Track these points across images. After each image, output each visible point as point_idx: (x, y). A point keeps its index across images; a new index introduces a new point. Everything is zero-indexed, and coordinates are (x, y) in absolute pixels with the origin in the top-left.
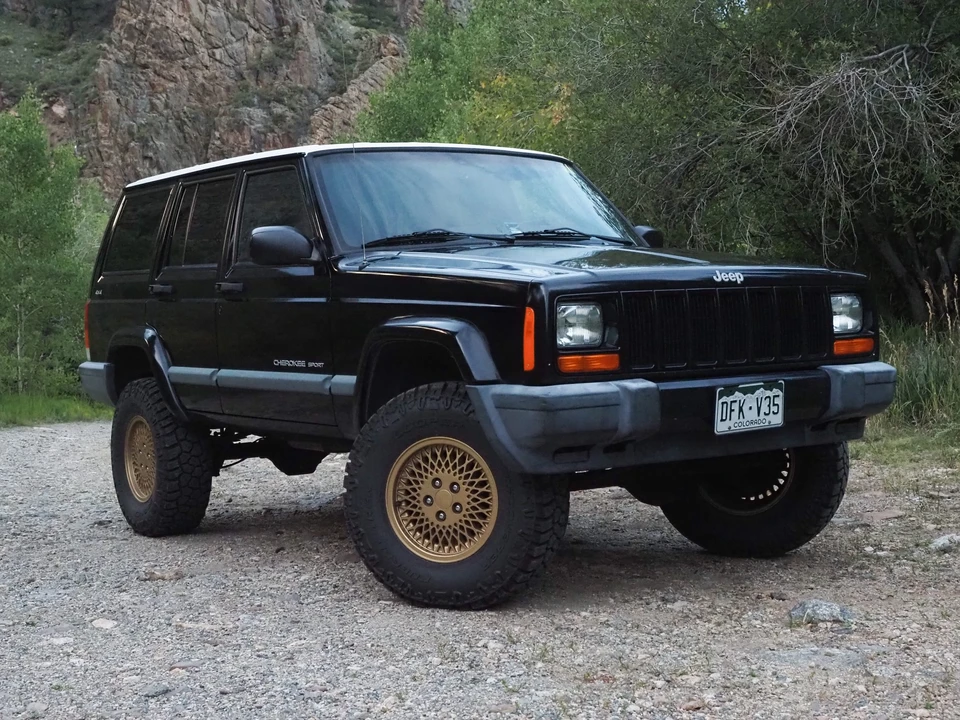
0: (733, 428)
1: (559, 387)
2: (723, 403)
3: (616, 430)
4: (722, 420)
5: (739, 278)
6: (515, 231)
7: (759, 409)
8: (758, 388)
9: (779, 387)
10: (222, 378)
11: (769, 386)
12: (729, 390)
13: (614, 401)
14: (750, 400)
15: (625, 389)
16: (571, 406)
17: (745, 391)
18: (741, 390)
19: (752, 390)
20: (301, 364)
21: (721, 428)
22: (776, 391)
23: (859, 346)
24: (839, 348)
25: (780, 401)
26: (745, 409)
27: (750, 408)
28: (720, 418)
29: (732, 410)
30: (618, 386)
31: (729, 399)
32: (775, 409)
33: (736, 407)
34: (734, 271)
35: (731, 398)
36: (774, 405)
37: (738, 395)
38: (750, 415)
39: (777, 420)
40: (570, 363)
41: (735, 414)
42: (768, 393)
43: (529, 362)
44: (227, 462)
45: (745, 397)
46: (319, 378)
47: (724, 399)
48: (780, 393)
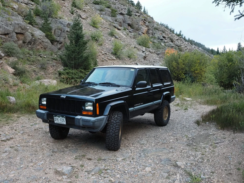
0: (57, 122)
5: (65, 97)
7: (61, 120)
8: (61, 117)
9: (64, 117)
14: (59, 118)
17: (58, 117)
18: (57, 116)
19: (60, 117)
21: (55, 122)
25: (65, 120)
27: (59, 120)
33: (57, 119)
37: (57, 117)
39: (65, 123)
41: (57, 120)
42: (62, 118)
47: (55, 117)
48: (64, 118)
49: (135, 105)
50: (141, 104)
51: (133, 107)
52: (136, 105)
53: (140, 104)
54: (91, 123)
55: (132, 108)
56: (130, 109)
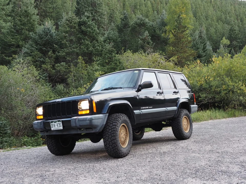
0: (54, 129)
7: (58, 126)
8: (57, 122)
9: (61, 121)
11: (59, 121)
12: (52, 122)
14: (56, 124)
17: (55, 122)
18: (54, 122)
19: (56, 122)
21: (52, 129)
22: (60, 122)
24: (80, 113)
25: (61, 124)
26: (55, 125)
32: (60, 126)
33: (53, 125)
35: (52, 124)
37: (53, 123)
38: (56, 127)
39: (62, 128)
41: (54, 126)
47: (51, 124)
48: (61, 123)
49: (141, 108)
50: (150, 107)
51: (139, 109)
52: (143, 108)
53: (148, 107)
54: (88, 121)
55: (138, 111)
56: (135, 111)
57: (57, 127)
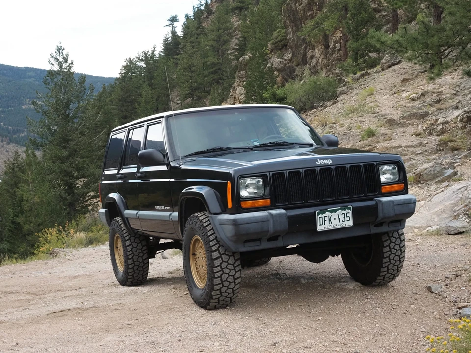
0: (326, 228)
1: (241, 215)
2: (320, 218)
3: (268, 231)
4: (320, 225)
5: (329, 162)
6: (256, 144)
7: (339, 219)
8: (338, 210)
9: (349, 209)
10: (140, 215)
11: (343, 209)
12: (323, 212)
13: (266, 219)
14: (334, 215)
15: (271, 214)
16: (246, 222)
17: (331, 212)
18: (329, 211)
19: (335, 211)
20: (163, 208)
21: (320, 228)
22: (347, 211)
23: (397, 187)
24: (385, 189)
25: (350, 215)
26: (332, 219)
27: (335, 219)
28: (319, 224)
29: (325, 220)
30: (268, 213)
31: (323, 216)
32: (348, 219)
33: (327, 219)
34: (327, 159)
35: (324, 215)
36: (347, 217)
37: (327, 214)
38: (335, 222)
39: (350, 223)
40: (247, 204)
41: (327, 222)
42: (344, 212)
43: (230, 205)
44: (157, 252)
45: (331, 214)
46: (168, 214)
47: (321, 215)
48: (350, 211)
57: (338, 222)
